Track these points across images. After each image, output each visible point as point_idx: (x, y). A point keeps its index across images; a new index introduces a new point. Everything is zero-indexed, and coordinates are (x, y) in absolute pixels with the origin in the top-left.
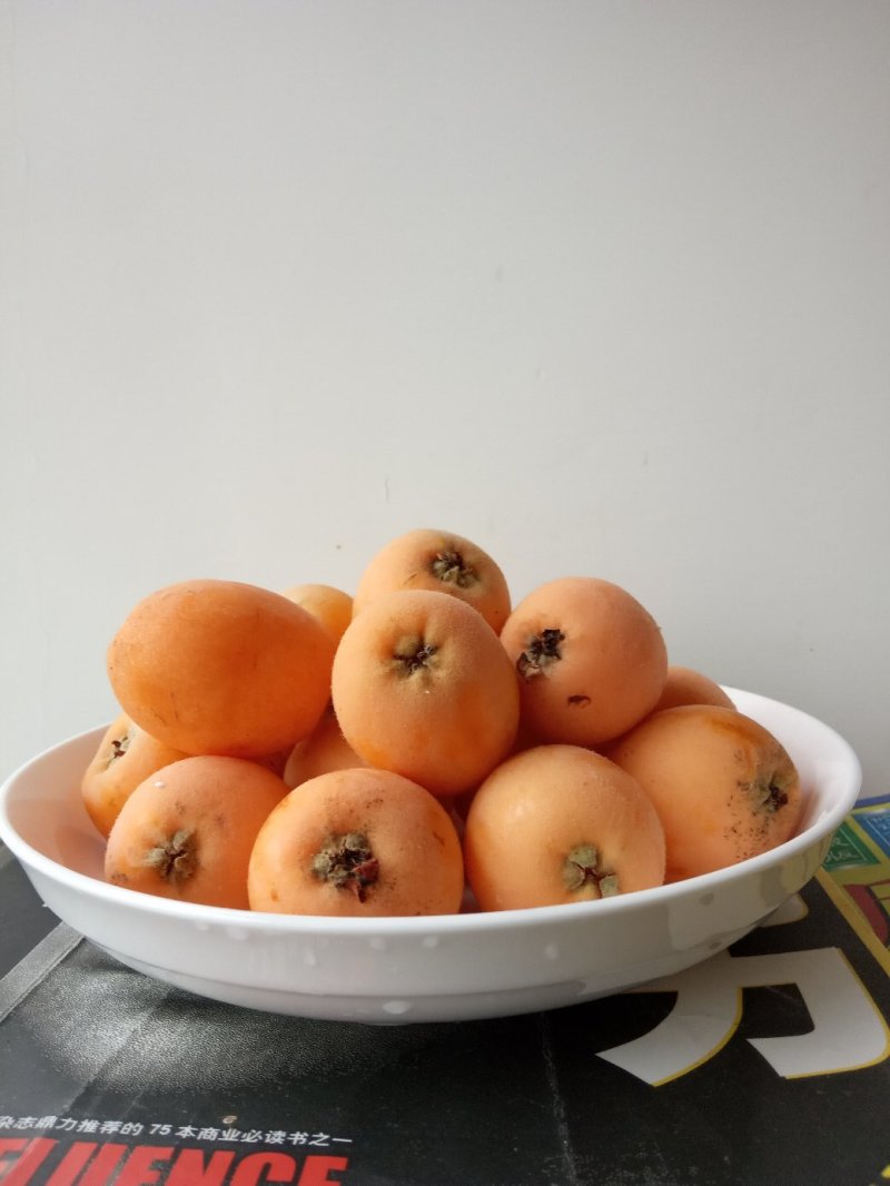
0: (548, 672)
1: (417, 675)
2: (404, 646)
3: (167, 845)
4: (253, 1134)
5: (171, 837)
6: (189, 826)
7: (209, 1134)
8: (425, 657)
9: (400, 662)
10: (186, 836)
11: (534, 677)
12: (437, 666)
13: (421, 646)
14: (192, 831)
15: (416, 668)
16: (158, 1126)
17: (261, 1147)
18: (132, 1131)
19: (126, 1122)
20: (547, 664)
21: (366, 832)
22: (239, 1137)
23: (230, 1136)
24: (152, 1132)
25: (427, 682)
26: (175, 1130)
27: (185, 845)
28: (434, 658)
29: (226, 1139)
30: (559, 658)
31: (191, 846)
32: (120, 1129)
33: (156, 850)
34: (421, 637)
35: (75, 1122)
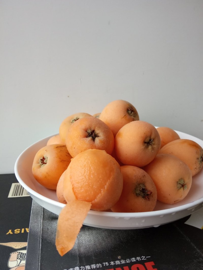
1: (150, 147)
2: (147, 140)
4: (128, 260)
7: (118, 262)
8: (151, 142)
9: (146, 144)
12: (154, 144)
13: (150, 140)
15: (149, 145)
16: (105, 263)
17: (132, 264)
18: (100, 267)
19: (96, 264)
21: (144, 183)
22: (125, 262)
23: (123, 262)
24: (104, 265)
25: (153, 149)
26: (109, 264)
28: (153, 142)
29: (123, 263)
32: (96, 266)
34: (150, 137)
35: (84, 267)
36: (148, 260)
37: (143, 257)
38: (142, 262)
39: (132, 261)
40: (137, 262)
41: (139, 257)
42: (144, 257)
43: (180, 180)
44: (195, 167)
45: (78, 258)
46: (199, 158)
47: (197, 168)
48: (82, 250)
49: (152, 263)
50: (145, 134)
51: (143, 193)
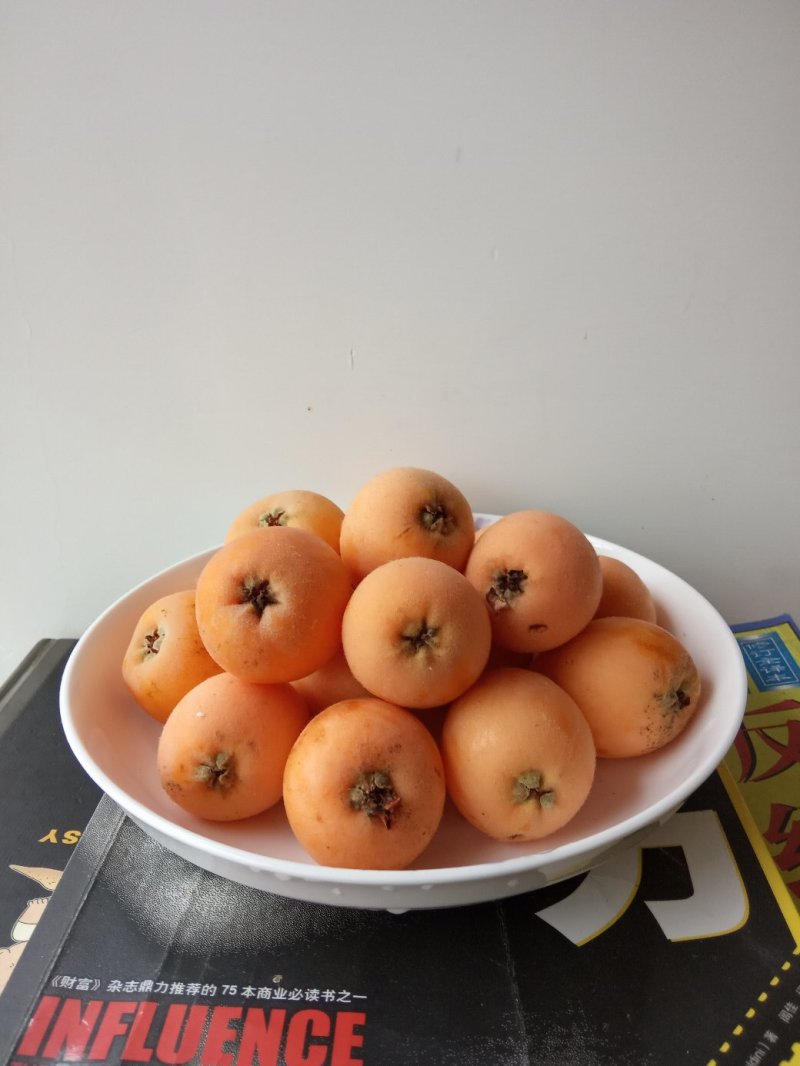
0: (513, 604)
1: (421, 654)
2: (411, 631)
3: (211, 764)
4: (296, 993)
5: (214, 757)
6: (228, 750)
7: (265, 993)
8: (428, 637)
9: (407, 644)
10: (227, 758)
11: (503, 610)
12: (438, 646)
13: (424, 629)
14: (230, 753)
15: (420, 646)
16: (227, 987)
17: (304, 1004)
18: (209, 993)
19: (204, 984)
20: (512, 597)
22: (287, 996)
23: (280, 994)
24: (224, 993)
25: (430, 659)
26: (240, 990)
27: (226, 765)
28: (435, 640)
29: (278, 998)
30: (522, 592)
31: (231, 765)
32: (200, 990)
33: (203, 768)
34: (424, 622)
35: (167, 985)
36: (355, 1006)
37: (344, 992)
38: (331, 1009)
39: (307, 999)
40: (321, 1005)
41: (333, 992)
42: (348, 994)
43: (523, 774)
44: (645, 722)
45: (165, 955)
46: (661, 695)
47: (652, 728)
48: (188, 935)
49: (360, 1018)
50: (400, 610)
51: (375, 802)
